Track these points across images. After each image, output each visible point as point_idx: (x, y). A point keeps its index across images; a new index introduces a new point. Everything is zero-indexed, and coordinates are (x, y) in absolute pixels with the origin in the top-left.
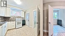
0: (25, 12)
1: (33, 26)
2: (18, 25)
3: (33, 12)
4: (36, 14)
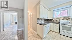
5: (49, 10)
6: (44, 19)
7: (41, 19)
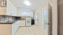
0: (34, 12)
1: (43, 26)
2: (28, 24)
3: (43, 10)
4: (46, 13)
5: (18, 8)
6: (13, 17)
7: (8, 16)
